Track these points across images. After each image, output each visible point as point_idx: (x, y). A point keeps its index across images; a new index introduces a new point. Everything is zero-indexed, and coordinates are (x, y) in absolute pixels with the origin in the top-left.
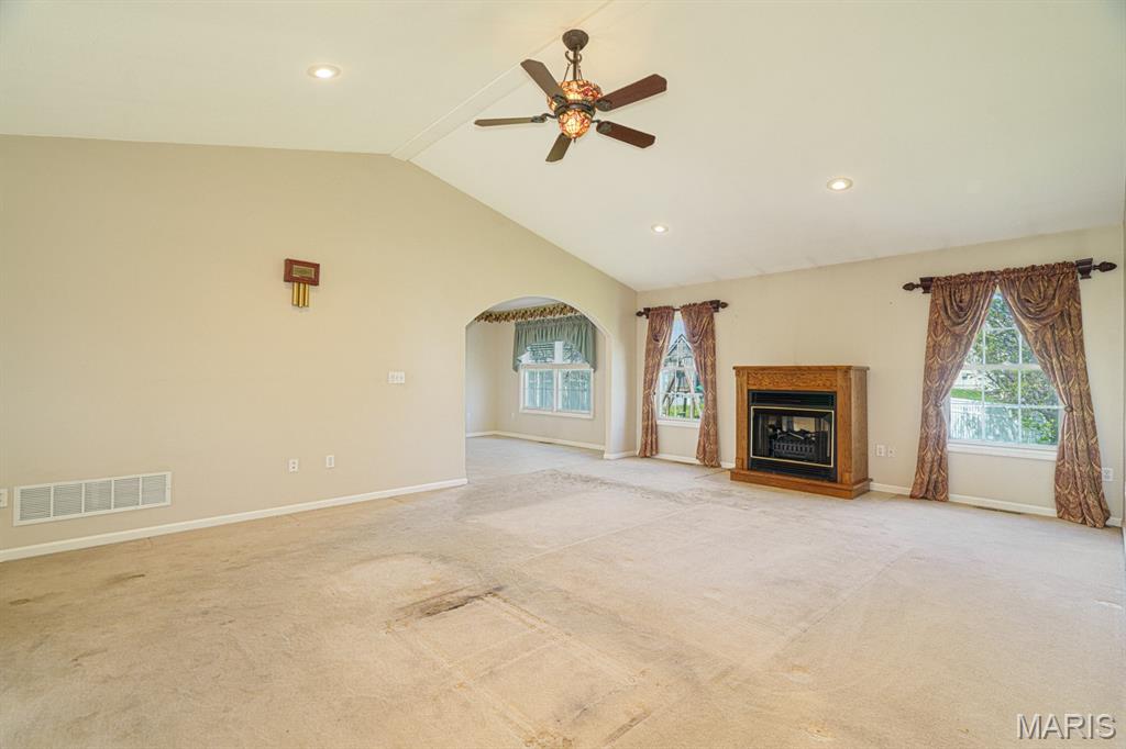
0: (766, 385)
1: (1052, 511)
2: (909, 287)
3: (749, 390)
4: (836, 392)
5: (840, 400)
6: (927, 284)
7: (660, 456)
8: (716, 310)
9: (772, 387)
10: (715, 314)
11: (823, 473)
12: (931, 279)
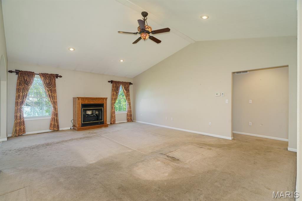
0: (86, 102)
1: (126, 121)
2: (109, 82)
3: (81, 104)
4: (104, 104)
5: (105, 105)
6: (112, 82)
7: (27, 133)
8: (57, 78)
9: (89, 103)
10: (56, 79)
11: (99, 123)
12: (113, 81)
